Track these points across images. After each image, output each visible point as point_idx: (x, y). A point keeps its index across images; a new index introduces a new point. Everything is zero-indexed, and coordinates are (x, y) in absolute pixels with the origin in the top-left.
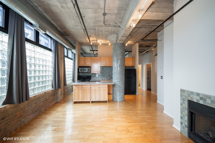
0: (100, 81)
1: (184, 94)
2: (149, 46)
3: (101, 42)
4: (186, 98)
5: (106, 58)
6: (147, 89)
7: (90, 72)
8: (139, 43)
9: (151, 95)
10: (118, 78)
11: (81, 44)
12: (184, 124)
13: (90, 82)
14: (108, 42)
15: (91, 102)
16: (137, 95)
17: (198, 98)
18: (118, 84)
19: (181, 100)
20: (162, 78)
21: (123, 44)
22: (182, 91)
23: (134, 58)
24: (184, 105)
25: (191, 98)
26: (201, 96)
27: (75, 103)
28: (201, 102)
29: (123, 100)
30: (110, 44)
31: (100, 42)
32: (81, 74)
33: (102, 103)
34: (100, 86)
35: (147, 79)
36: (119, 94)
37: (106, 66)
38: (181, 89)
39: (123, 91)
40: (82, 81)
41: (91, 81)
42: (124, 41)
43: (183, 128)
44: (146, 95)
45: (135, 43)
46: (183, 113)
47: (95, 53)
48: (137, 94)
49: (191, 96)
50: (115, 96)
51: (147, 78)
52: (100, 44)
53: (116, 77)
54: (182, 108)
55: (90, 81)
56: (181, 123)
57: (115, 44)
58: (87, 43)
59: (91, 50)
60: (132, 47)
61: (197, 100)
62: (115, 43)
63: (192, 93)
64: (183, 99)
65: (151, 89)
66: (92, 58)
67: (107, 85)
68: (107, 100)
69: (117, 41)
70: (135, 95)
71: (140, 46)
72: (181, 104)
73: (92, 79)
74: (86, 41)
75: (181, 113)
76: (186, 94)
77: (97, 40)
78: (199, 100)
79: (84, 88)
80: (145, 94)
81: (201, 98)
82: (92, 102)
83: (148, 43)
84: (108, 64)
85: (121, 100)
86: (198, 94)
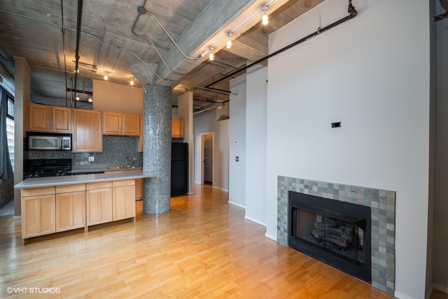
0: (103, 172)
1: (283, 183)
2: (211, 101)
3: (107, 72)
4: (285, 188)
5: (118, 116)
6: (203, 183)
7: (69, 149)
8: (195, 91)
9: (211, 193)
10: (158, 163)
11: (35, 66)
12: (282, 229)
13: (73, 176)
14: (129, 76)
15: (86, 229)
16: (189, 196)
17: (302, 186)
18: (158, 177)
19: (278, 192)
20: (237, 159)
21: (169, 89)
22: (280, 179)
23: (184, 122)
24: (282, 200)
25: (293, 188)
26: (306, 184)
27: (30, 241)
28: (306, 192)
29: (169, 209)
30: (132, 83)
31: (105, 71)
32: (32, 156)
33: (121, 224)
34: (115, 184)
35: (203, 163)
36: (161, 197)
37: (119, 134)
38: (278, 176)
39: (169, 191)
40: (41, 176)
41: (74, 174)
42: (172, 82)
43: (282, 234)
44: (202, 193)
45: (187, 90)
46: (282, 211)
47: (78, 99)
48: (189, 193)
49: (293, 184)
50: (150, 203)
51: (203, 160)
52: (106, 78)
53: (152, 161)
54: (279, 204)
55: (70, 174)
56: (279, 228)
57: (150, 85)
58: (57, 66)
59: (68, 90)
60: (178, 97)
61: (301, 189)
62: (151, 82)
63: (294, 180)
64: (282, 191)
65: (212, 183)
66: (75, 112)
67: (133, 179)
68: (135, 216)
69: (155, 78)
70: (186, 195)
71: (196, 98)
72: (279, 199)
73: (73, 167)
74: (55, 60)
75: (279, 212)
76: (285, 183)
77: (94, 67)
78: (303, 189)
79: (62, 195)
80: (200, 192)
81: (306, 187)
82: (92, 228)
83: (210, 94)
84: (124, 131)
85: (163, 210)
86: (302, 181)
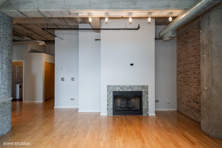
1: (110, 88)
4: (111, 90)
12: (110, 109)
17: (119, 88)
19: (107, 93)
22: (108, 86)
24: (110, 96)
25: (115, 90)
26: (121, 87)
28: (121, 90)
38: (107, 86)
43: (110, 111)
46: (109, 101)
49: (115, 88)
54: (108, 98)
56: (108, 109)
61: (119, 90)
63: (116, 86)
64: (110, 92)
65: (22, 99)
72: (108, 96)
75: (108, 101)
76: (111, 88)
78: (120, 90)
81: (121, 88)
86: (119, 86)
